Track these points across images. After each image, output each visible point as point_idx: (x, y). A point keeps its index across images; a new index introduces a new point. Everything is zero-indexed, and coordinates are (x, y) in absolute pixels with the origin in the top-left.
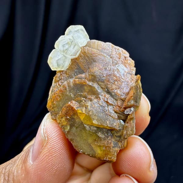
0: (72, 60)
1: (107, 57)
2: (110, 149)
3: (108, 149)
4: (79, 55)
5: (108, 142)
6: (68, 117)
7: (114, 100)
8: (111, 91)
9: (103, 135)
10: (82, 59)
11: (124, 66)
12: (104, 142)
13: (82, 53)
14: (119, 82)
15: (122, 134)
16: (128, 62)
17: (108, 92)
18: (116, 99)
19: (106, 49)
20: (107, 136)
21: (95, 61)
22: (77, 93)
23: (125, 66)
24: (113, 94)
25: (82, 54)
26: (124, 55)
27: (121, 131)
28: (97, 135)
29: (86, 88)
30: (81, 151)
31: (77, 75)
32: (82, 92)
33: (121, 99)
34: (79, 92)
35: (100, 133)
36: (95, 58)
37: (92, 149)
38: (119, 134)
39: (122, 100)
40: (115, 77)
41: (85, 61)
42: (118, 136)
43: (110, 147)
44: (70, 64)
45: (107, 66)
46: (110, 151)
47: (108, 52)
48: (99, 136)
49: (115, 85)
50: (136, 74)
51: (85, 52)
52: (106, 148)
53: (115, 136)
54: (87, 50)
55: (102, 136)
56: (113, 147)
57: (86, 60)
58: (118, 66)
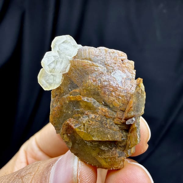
1: (100, 67)
2: (116, 159)
3: (113, 160)
4: (70, 69)
5: (112, 153)
6: (69, 135)
7: (114, 112)
8: (108, 104)
9: (107, 148)
10: (73, 73)
11: (121, 72)
12: (108, 154)
14: (117, 92)
15: (127, 144)
16: (126, 65)
17: (106, 105)
18: (115, 111)
19: (99, 56)
20: (111, 148)
21: (87, 74)
22: (74, 110)
23: (123, 71)
24: (111, 106)
25: (72, 68)
26: (121, 58)
27: (125, 141)
28: (100, 148)
29: (81, 104)
30: (88, 163)
31: (72, 90)
32: (78, 108)
33: (120, 110)
34: (75, 109)
35: (102, 146)
36: (86, 70)
37: (97, 162)
38: (123, 144)
39: (122, 111)
40: (111, 88)
41: (77, 74)
42: (122, 146)
43: (115, 158)
44: (62, 79)
45: (101, 77)
46: (115, 161)
47: (102, 59)
48: (102, 150)
49: (112, 96)
50: (136, 78)
51: (75, 65)
52: (110, 159)
53: (119, 146)
54: (77, 63)
55: (105, 149)
56: (119, 157)
57: (78, 74)
58: (114, 73)
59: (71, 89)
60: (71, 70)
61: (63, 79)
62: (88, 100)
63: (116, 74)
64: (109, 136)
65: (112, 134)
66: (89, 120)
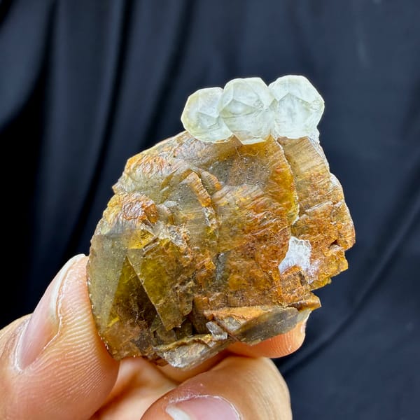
11: (309, 255)
23: (313, 257)
31: (211, 173)
44: (223, 140)
58: (297, 242)
59: (214, 169)
61: (225, 141)
62: (210, 220)
63: (297, 246)
64: (162, 301)
65: (169, 306)
66: (170, 246)
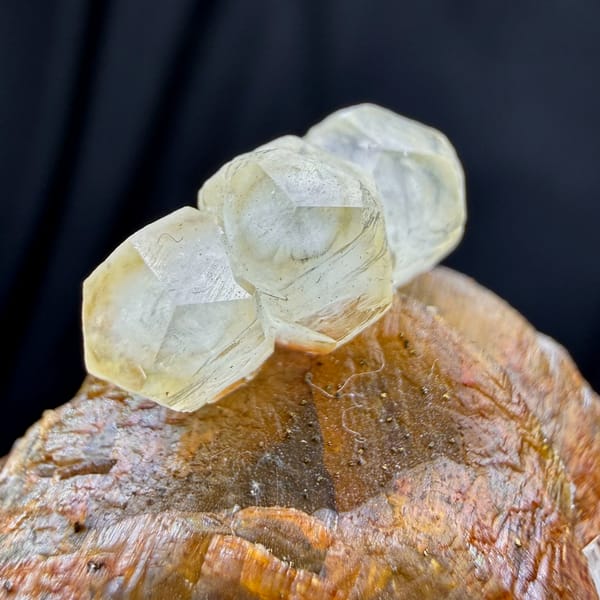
0: (282, 352)
10: (361, 383)
13: (381, 338)
21: (458, 454)
25: (375, 348)
41: (381, 411)
51: (406, 344)
57: (391, 410)
59: (267, 487)
60: (356, 353)
